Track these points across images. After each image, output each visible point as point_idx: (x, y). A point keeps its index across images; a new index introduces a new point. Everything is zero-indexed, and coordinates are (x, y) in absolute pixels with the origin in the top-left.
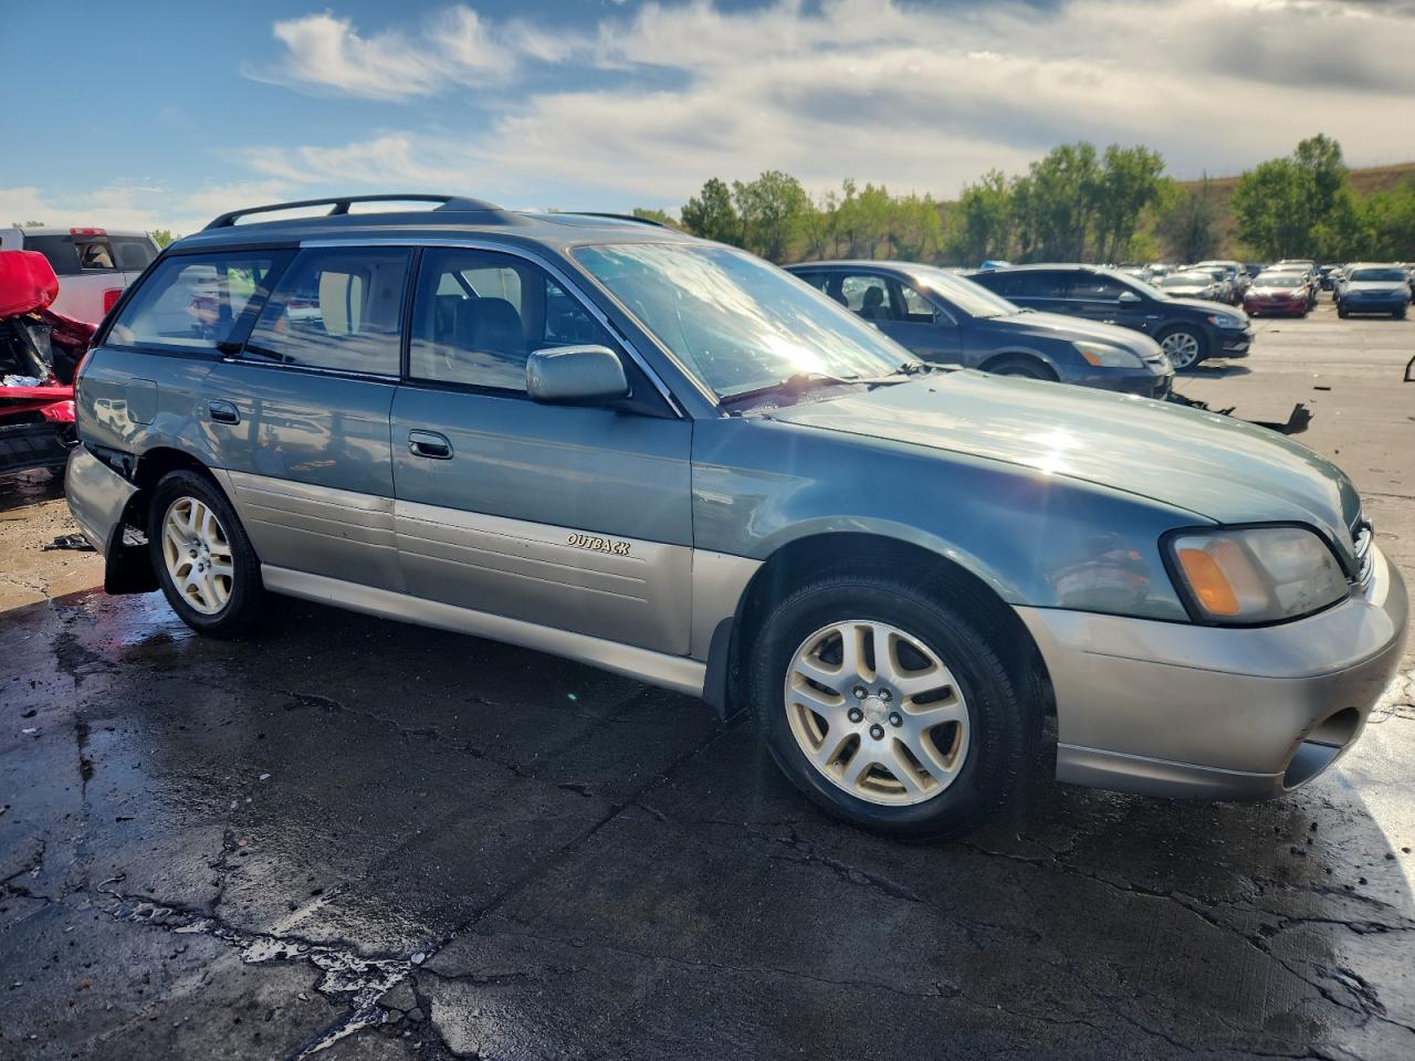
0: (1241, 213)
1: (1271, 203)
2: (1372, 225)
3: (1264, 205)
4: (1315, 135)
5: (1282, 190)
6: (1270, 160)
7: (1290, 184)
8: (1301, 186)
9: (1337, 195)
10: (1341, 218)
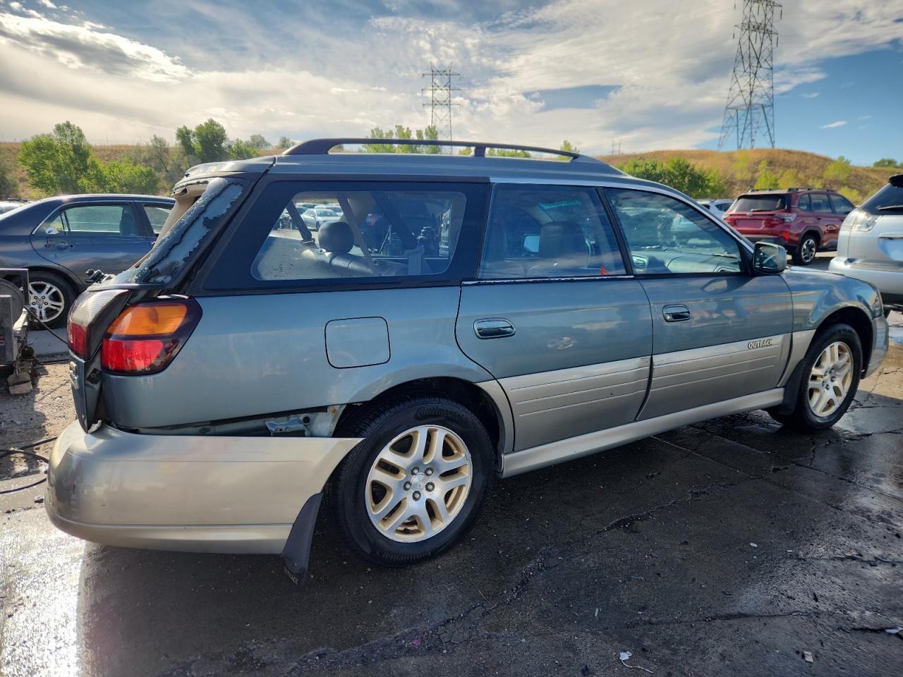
0: (27, 167)
1: (47, 162)
2: (114, 180)
3: (44, 164)
4: (65, 122)
5: (53, 155)
6: (39, 134)
7: (57, 151)
8: (65, 153)
9: (89, 161)
10: (96, 175)
